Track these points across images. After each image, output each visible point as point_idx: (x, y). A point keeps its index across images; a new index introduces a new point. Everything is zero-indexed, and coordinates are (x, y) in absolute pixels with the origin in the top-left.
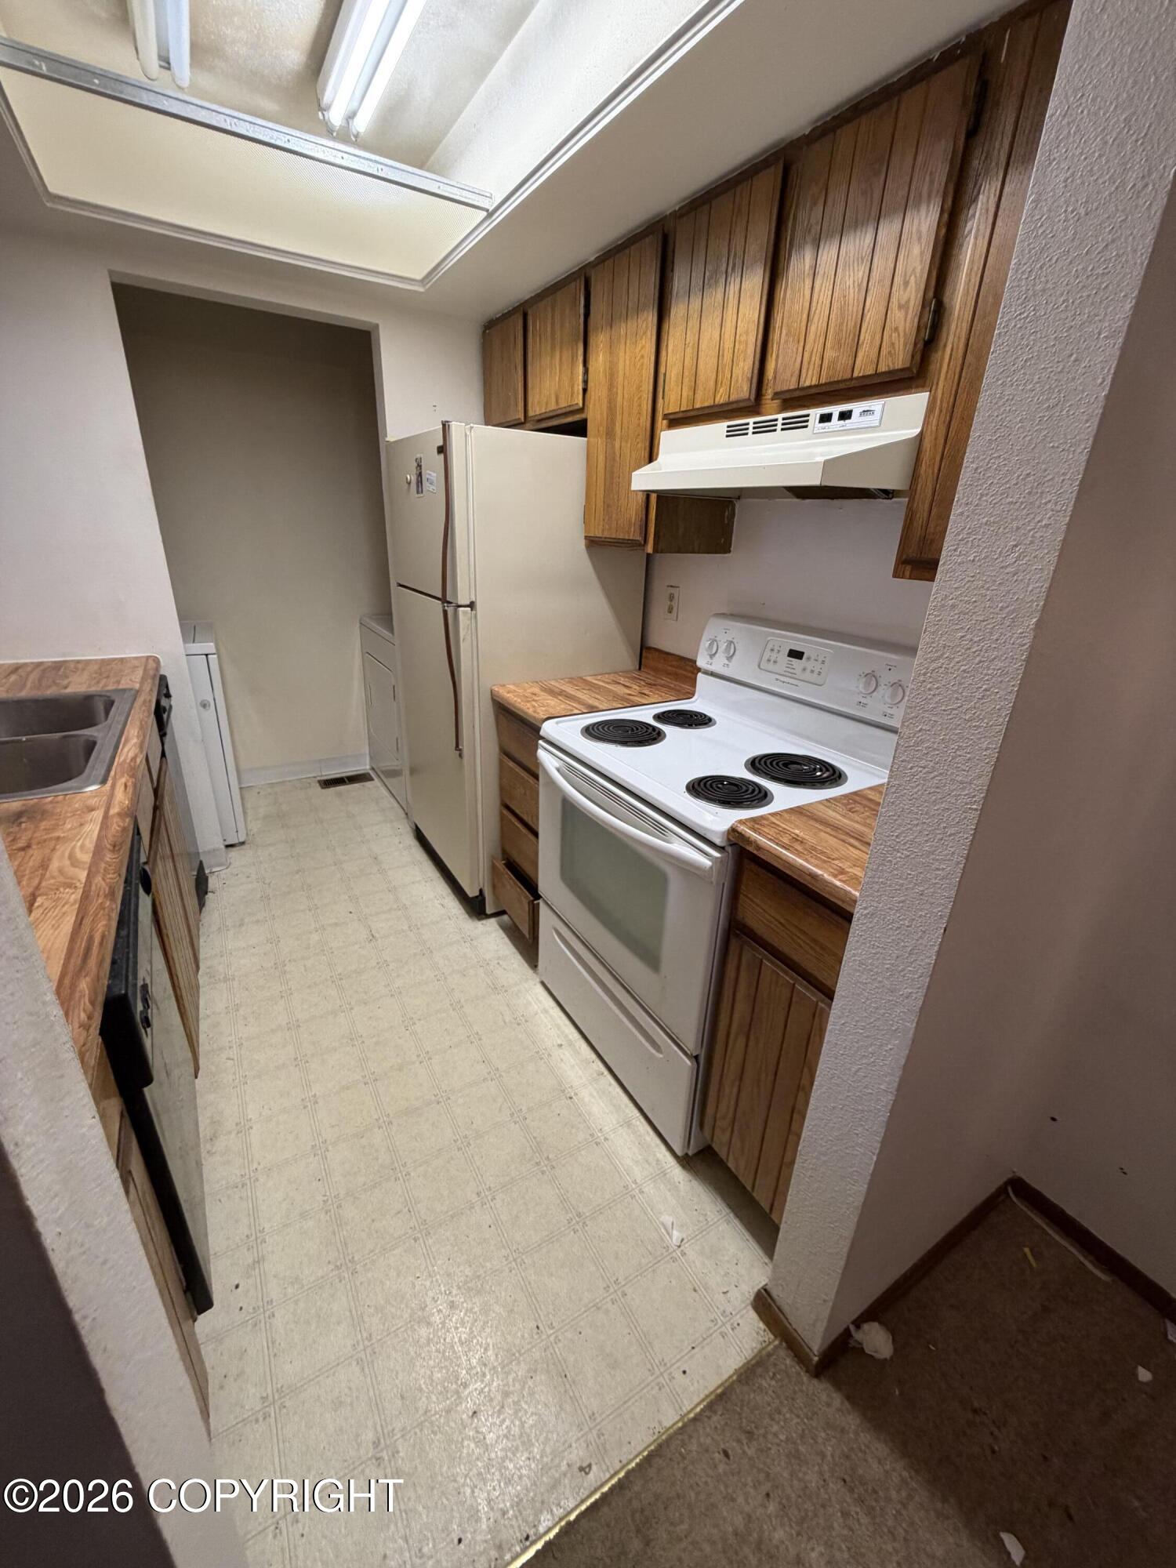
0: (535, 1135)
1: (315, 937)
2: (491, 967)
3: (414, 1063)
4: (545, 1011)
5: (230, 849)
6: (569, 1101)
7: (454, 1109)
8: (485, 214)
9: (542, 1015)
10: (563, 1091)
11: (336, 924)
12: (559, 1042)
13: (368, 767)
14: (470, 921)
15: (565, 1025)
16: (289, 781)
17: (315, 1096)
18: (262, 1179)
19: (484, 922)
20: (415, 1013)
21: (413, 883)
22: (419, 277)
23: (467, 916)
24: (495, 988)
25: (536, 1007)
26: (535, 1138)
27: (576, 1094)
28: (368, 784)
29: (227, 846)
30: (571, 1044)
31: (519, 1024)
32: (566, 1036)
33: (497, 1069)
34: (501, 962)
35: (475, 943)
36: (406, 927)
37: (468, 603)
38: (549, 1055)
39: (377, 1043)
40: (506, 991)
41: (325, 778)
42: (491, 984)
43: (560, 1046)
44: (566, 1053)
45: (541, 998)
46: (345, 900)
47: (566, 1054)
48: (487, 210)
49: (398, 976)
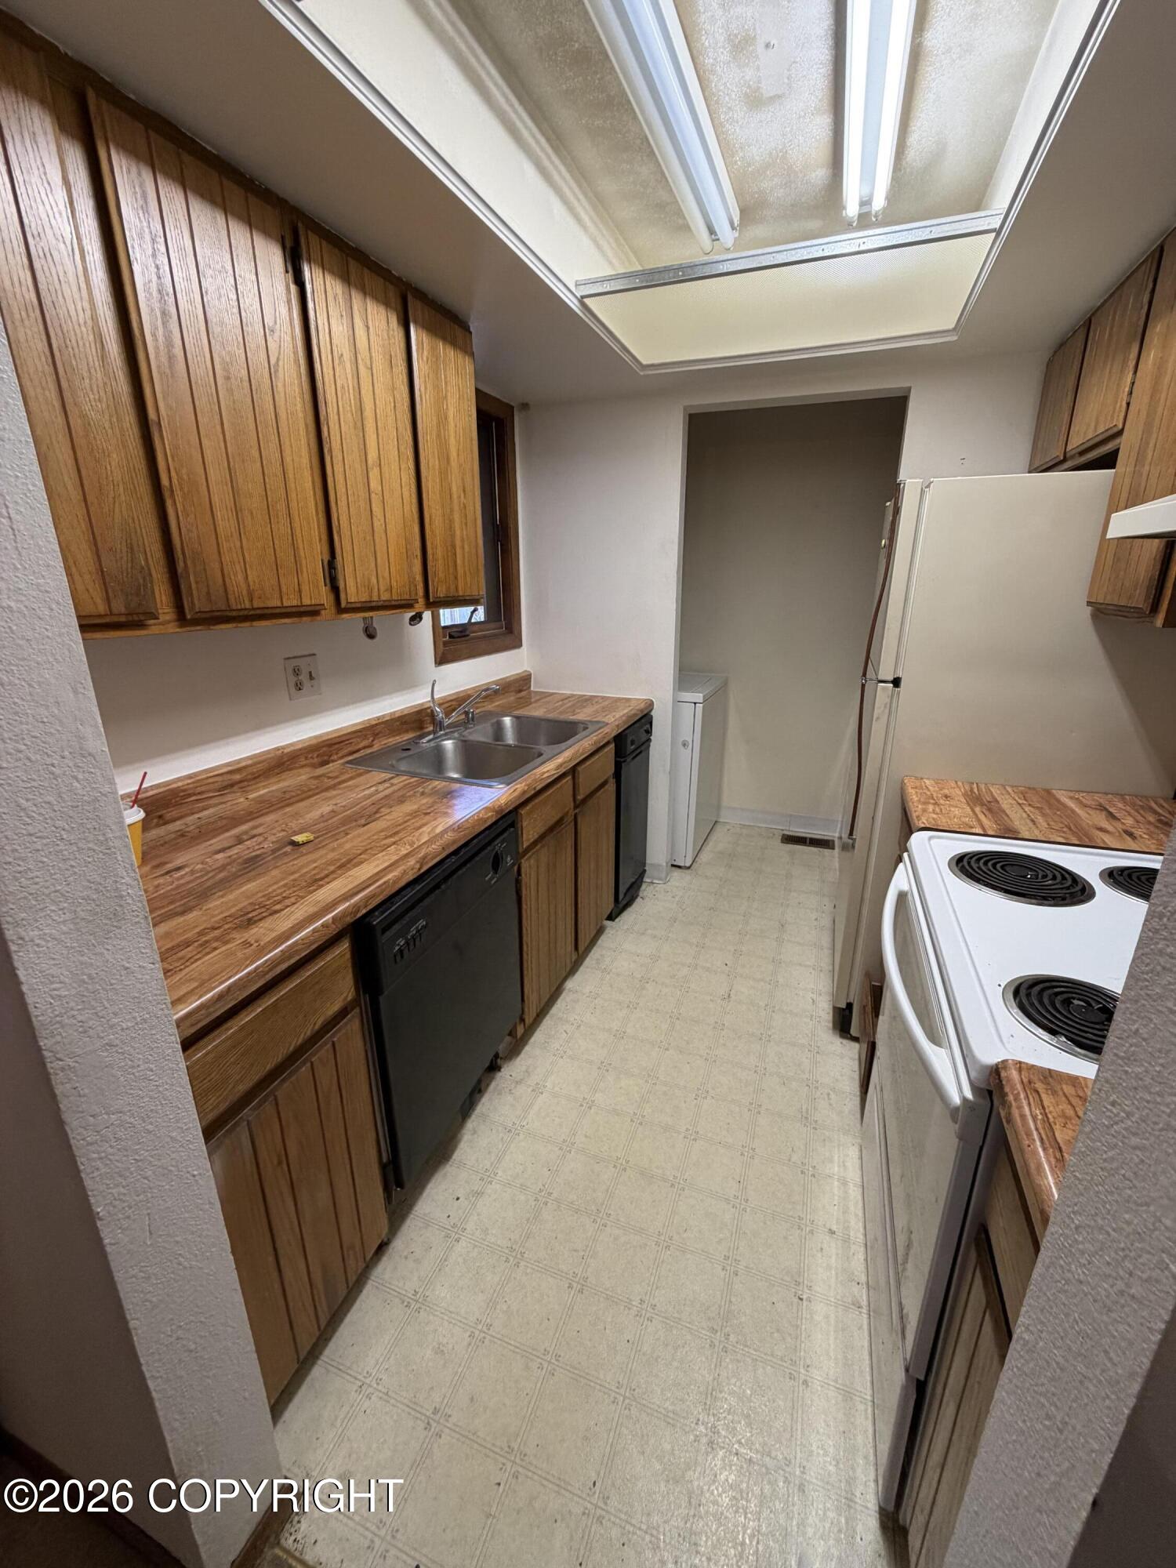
0: (733, 1300)
1: (685, 971)
2: (818, 1093)
3: (679, 1133)
4: (844, 1183)
5: (674, 868)
6: (796, 1300)
7: (680, 1203)
8: (994, 234)
9: (836, 1183)
10: (798, 1283)
11: (708, 970)
12: (834, 1228)
13: (837, 835)
14: (831, 1031)
15: (856, 1215)
16: (759, 827)
17: (593, 1101)
18: (522, 1136)
19: (845, 1041)
20: (713, 1089)
21: (800, 965)
22: (952, 326)
23: (831, 1025)
24: (805, 1118)
25: (836, 1169)
26: (730, 1302)
27: (809, 1300)
28: (827, 852)
29: (673, 866)
30: (846, 1241)
31: (802, 1172)
32: (847, 1228)
33: (747, 1201)
34: (833, 1096)
35: (819, 1058)
36: (762, 1004)
37: (891, 678)
38: (811, 1232)
39: (665, 1093)
40: (815, 1129)
41: (791, 834)
42: (804, 1110)
43: (832, 1232)
44: (833, 1245)
45: (848, 1164)
46: (730, 951)
47: (832, 1247)
48: (993, 230)
49: (724, 1045)
